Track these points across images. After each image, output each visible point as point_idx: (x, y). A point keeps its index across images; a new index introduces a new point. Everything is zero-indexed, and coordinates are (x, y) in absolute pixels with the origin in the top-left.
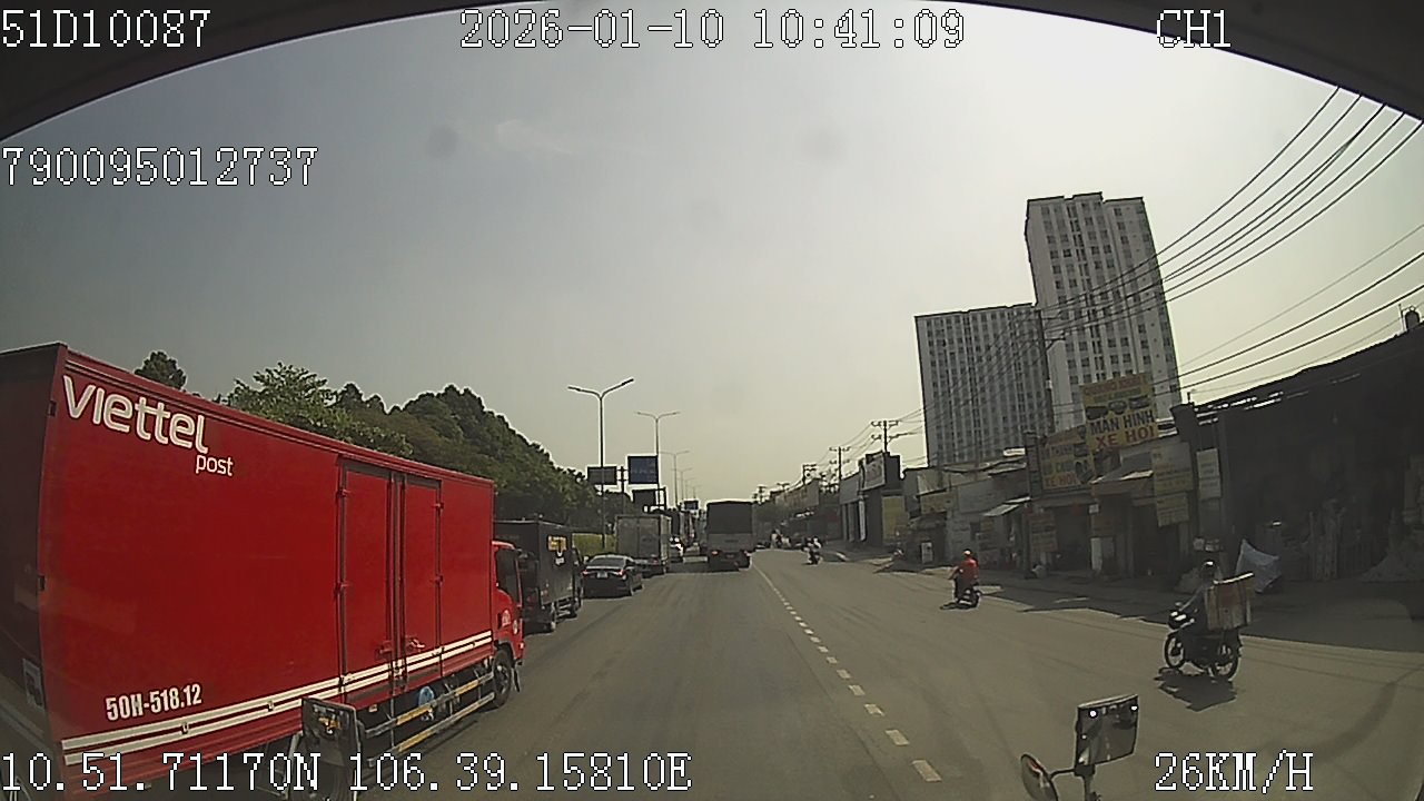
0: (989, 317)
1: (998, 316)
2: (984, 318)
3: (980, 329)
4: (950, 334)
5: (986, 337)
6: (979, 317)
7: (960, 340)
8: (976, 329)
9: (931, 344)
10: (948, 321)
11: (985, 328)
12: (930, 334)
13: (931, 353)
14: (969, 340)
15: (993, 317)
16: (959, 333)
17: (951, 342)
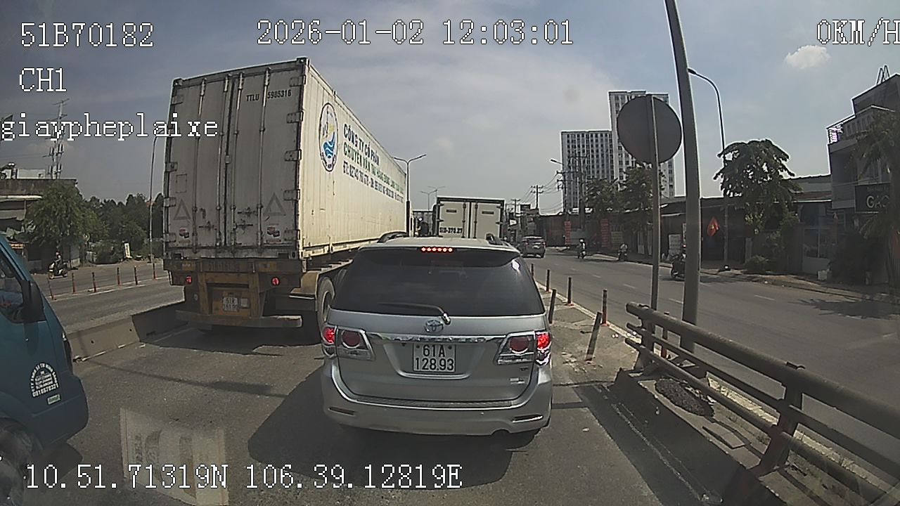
0: (599, 135)
1: (604, 135)
2: (596, 136)
3: (594, 141)
4: (579, 142)
5: (597, 146)
6: (594, 135)
7: (583, 146)
8: (592, 141)
9: (569, 147)
10: (578, 136)
11: (597, 141)
12: (568, 141)
13: (569, 151)
14: (588, 146)
15: (602, 135)
16: (583, 142)
17: (579, 146)
